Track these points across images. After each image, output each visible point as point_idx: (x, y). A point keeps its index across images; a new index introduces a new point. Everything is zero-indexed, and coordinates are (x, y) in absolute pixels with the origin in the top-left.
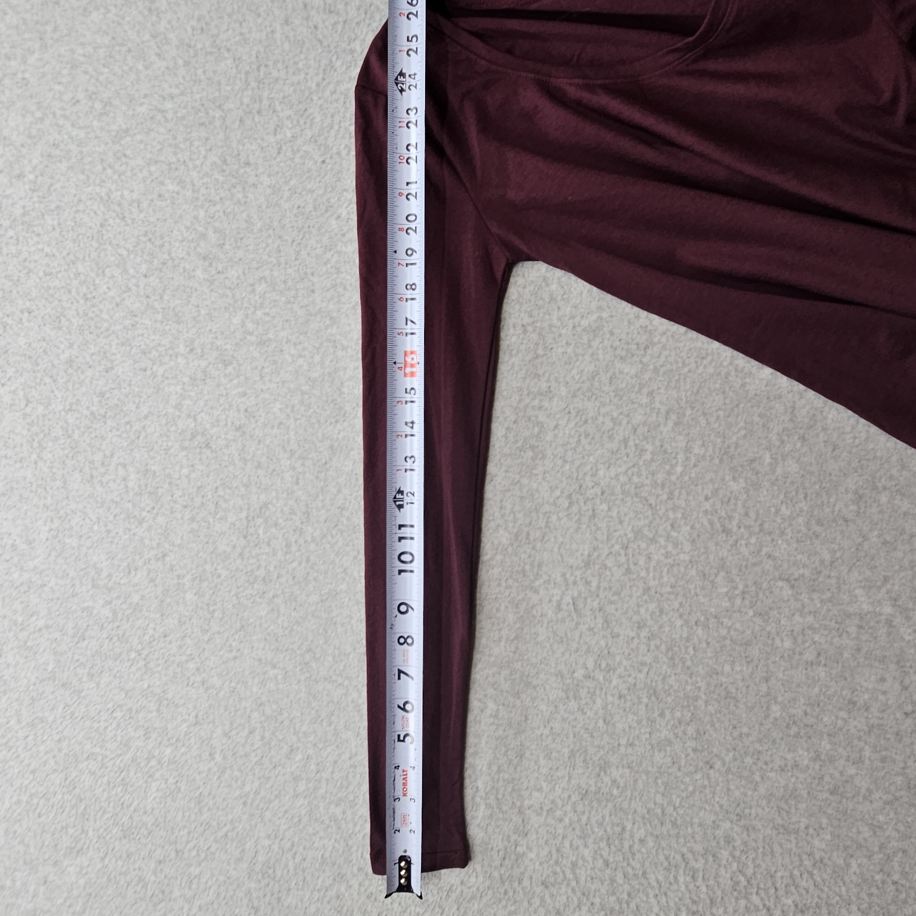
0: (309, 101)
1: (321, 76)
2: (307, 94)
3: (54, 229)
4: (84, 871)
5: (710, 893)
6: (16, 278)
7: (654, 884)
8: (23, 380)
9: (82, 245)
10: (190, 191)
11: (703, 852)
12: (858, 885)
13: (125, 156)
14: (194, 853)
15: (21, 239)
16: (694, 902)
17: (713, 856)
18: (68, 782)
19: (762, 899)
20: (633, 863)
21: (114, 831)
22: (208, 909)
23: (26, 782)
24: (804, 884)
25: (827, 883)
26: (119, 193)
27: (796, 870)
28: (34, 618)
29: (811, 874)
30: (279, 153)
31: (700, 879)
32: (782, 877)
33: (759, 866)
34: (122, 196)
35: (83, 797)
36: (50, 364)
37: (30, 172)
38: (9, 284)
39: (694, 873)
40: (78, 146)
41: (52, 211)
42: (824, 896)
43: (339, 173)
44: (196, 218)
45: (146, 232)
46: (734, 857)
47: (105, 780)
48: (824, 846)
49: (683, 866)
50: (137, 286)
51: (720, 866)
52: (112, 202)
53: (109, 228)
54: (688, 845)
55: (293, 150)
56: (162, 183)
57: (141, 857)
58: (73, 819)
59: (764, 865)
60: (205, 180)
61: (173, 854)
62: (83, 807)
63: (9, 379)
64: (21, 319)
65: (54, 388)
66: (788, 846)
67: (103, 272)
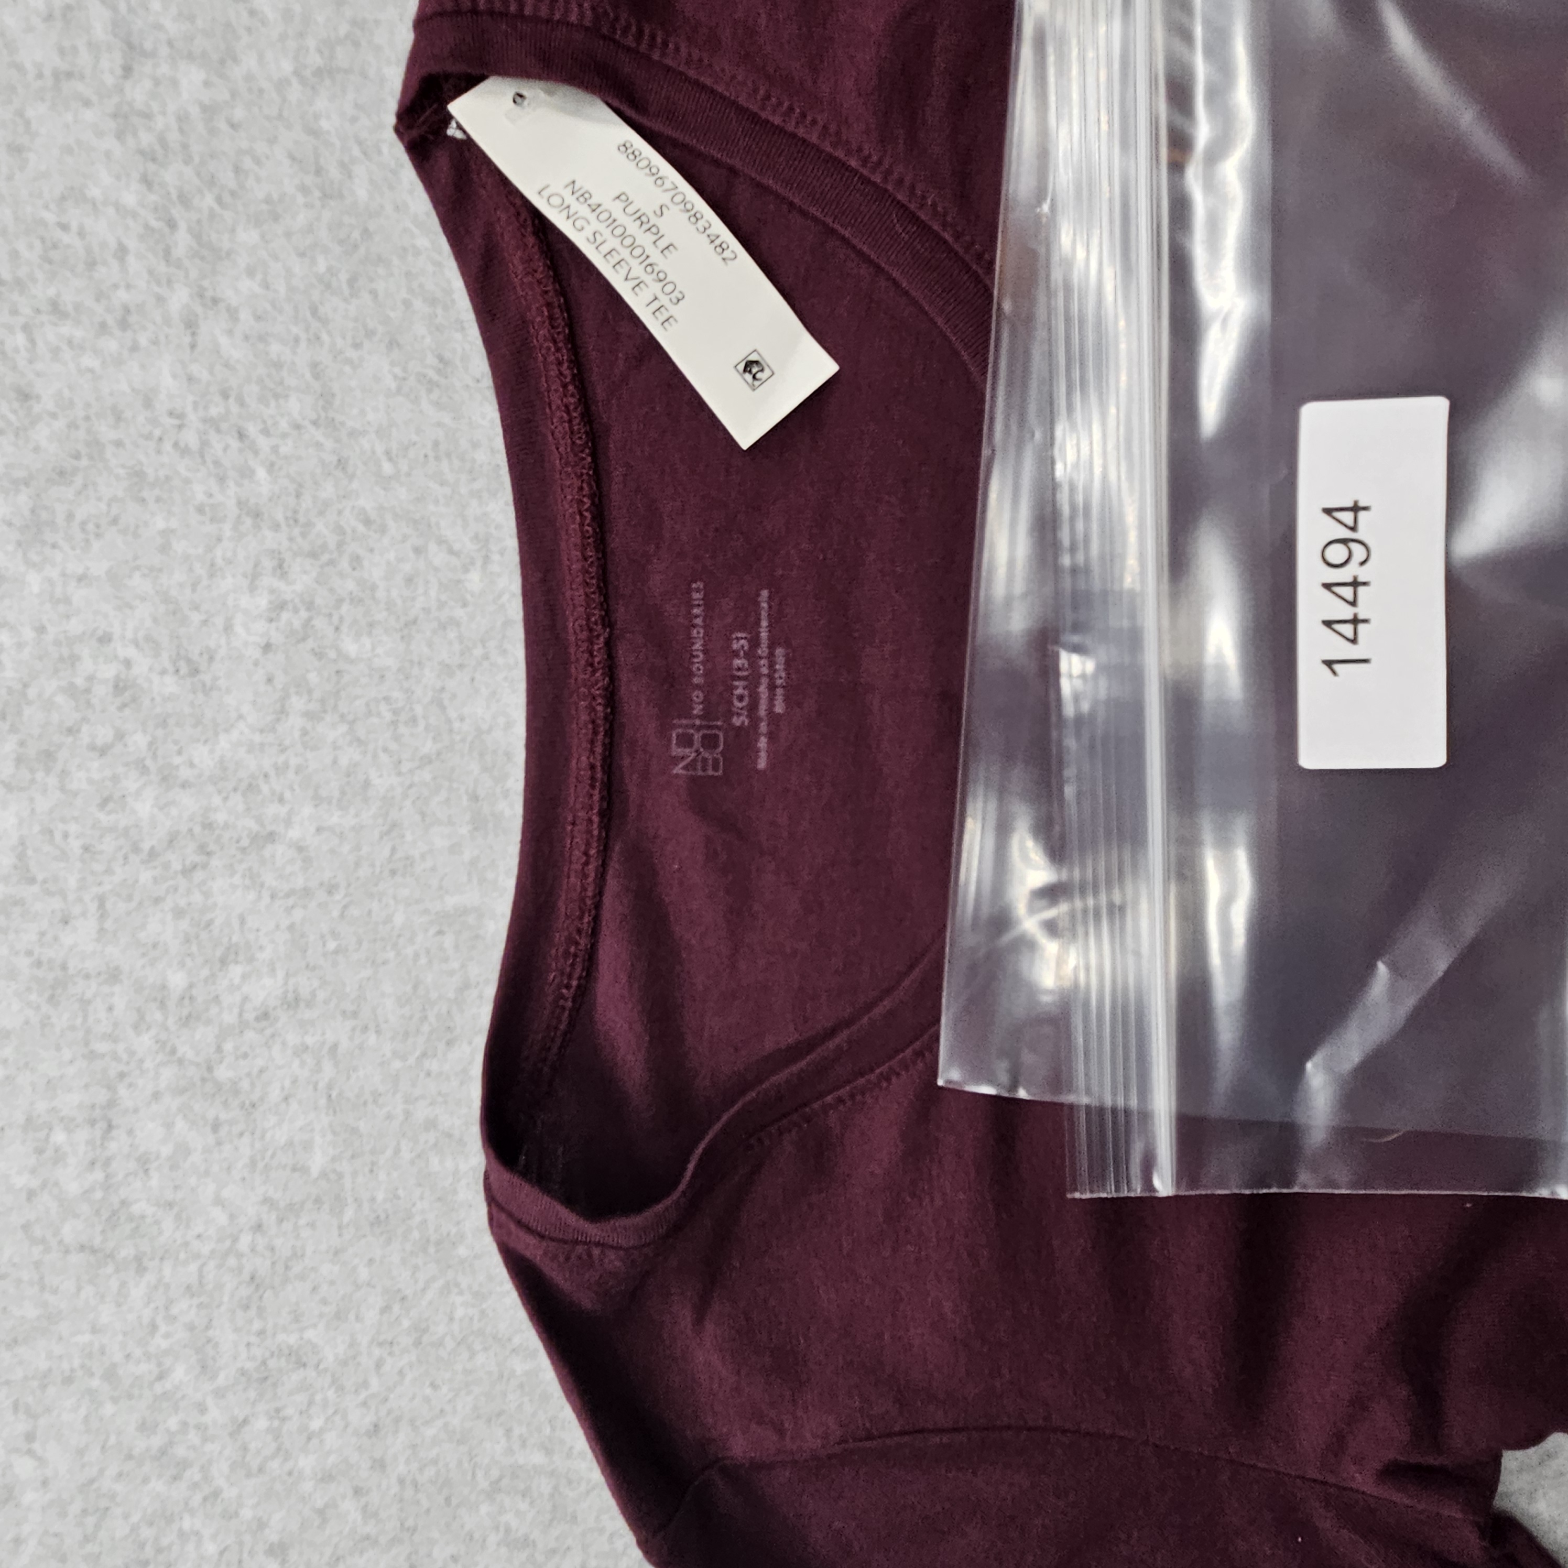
28: (236, 971)
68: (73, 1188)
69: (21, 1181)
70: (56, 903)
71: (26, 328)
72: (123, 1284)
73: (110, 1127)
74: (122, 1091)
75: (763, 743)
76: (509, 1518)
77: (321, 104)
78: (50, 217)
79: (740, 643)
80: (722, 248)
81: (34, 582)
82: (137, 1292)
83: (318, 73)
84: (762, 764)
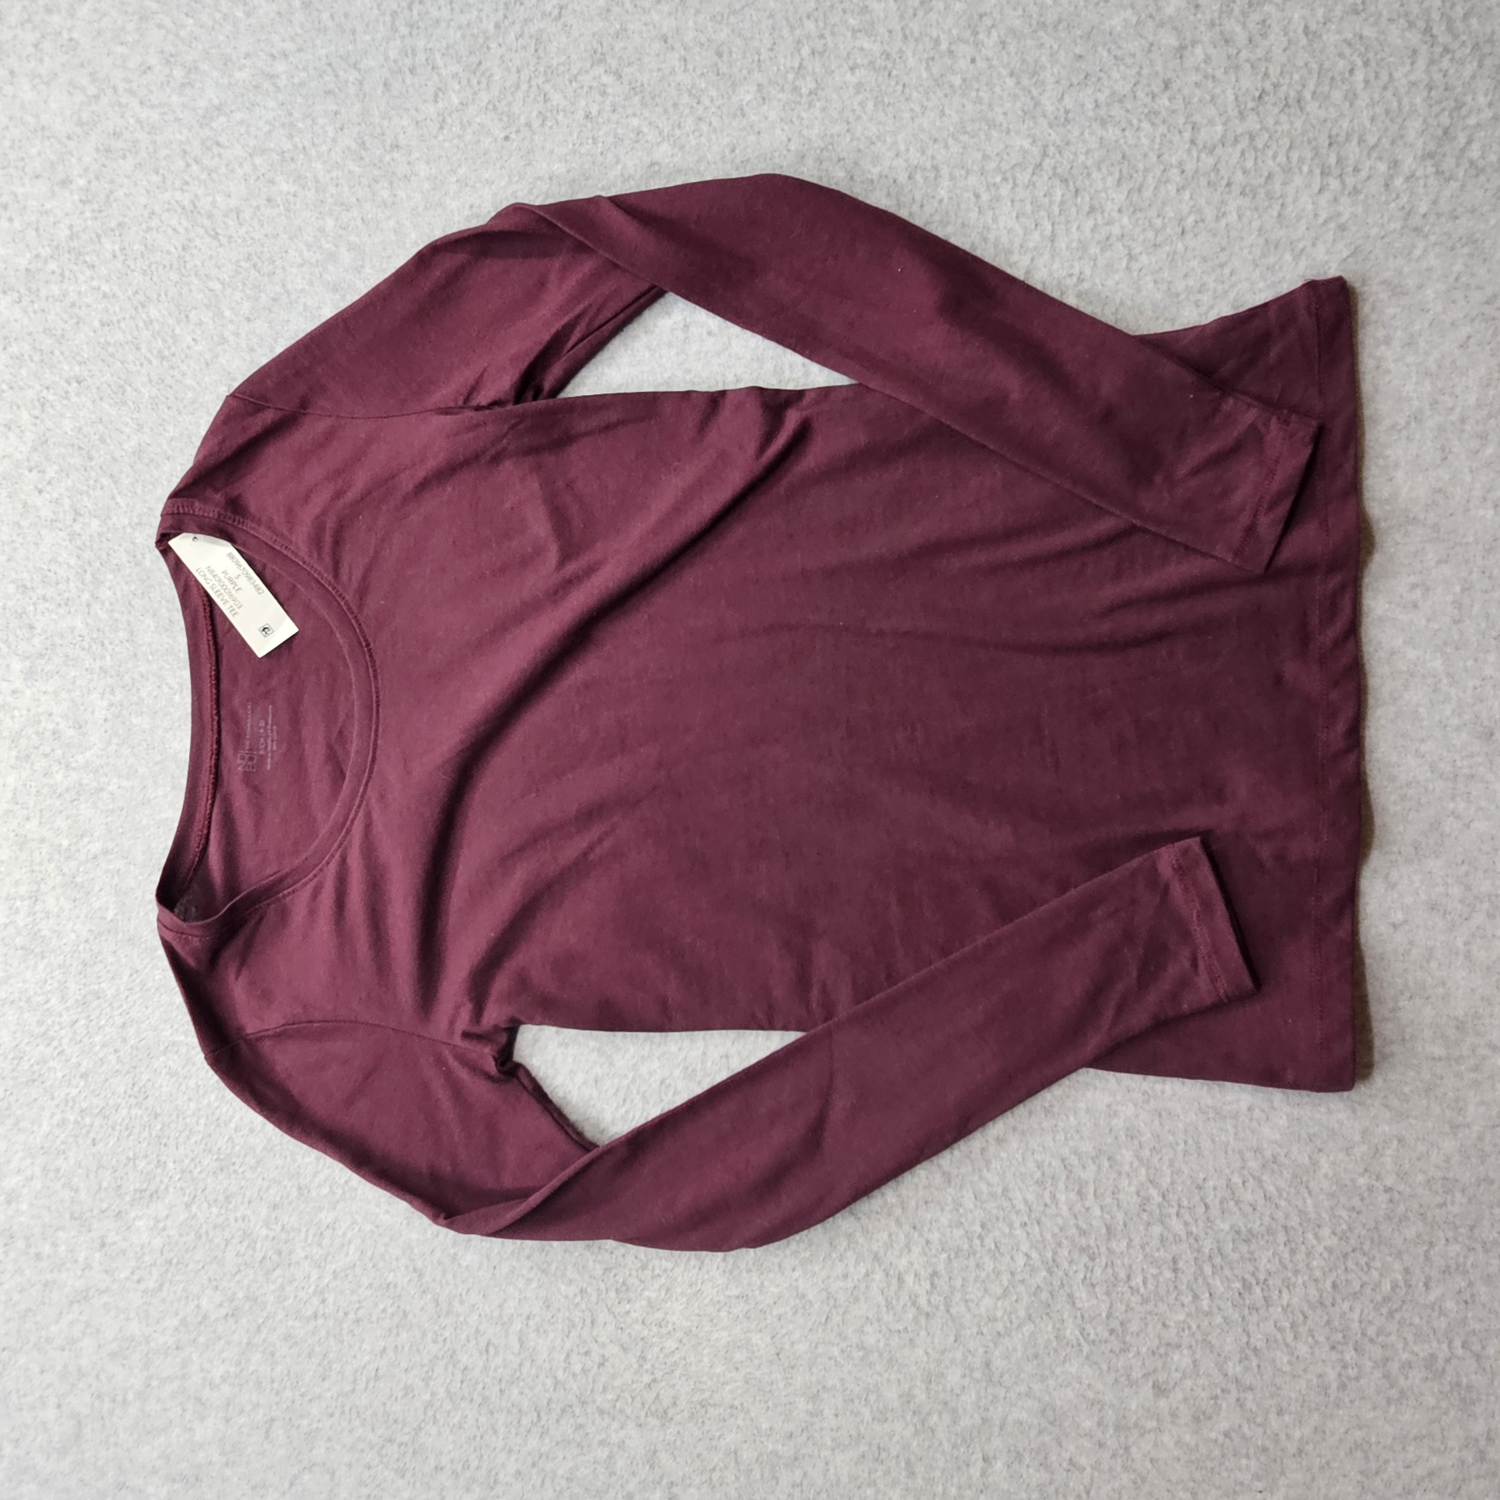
0: (485, 49)
1: (501, 14)
2: (481, 40)
3: (115, 256)
4: (161, 1225)
5: (1107, 1216)
6: (59, 332)
7: (1021, 1206)
8: (69, 483)
9: (155, 279)
10: (313, 191)
11: (1094, 1154)
12: (1332, 1195)
13: (218, 144)
14: (325, 1190)
15: (67, 273)
16: (1083, 1233)
17: (1109, 1159)
18: (136, 1089)
19: (1186, 1224)
20: (989, 1176)
21: (206, 1162)
22: (347, 1276)
23: (74, 1092)
24: (1248, 1197)
25: (1285, 1195)
26: (210, 199)
27: (1236, 1175)
28: (86, 840)
29: (1260, 1181)
30: (441, 128)
31: (1091, 1196)
32: (1215, 1188)
33: (1179, 1172)
34: (214, 204)
35: (159, 1111)
36: (108, 457)
37: (80, 176)
38: (49, 342)
39: (1081, 1187)
40: (149, 133)
41: (113, 230)
42: (1280, 1215)
43: (529, 153)
44: (322, 230)
45: (249, 255)
46: (1140, 1160)
47: (192, 1083)
48: (1278, 1137)
49: (1064, 1177)
50: (237, 335)
51: (1120, 1174)
52: (199, 213)
53: (195, 251)
54: (1071, 1143)
55: (461, 122)
56: (272, 182)
57: (247, 1199)
58: (145, 1144)
59: (1186, 1171)
60: (334, 174)
61: (294, 1193)
62: (159, 1127)
63: (49, 483)
64: (67, 392)
65: (115, 492)
66: (1223, 1138)
67: (187, 317)
68: (21, 924)
69: (4, 920)
70: (25, 812)
71: (34, 604)
72: (36, 963)
73: (37, 900)
74: (42, 886)
75: (269, 760)
76: (170, 1063)
77: (137, 534)
78: (45, 567)
79: (262, 724)
80: (259, 589)
81: (28, 693)
82: (41, 966)
83: (137, 524)
84: (269, 767)
